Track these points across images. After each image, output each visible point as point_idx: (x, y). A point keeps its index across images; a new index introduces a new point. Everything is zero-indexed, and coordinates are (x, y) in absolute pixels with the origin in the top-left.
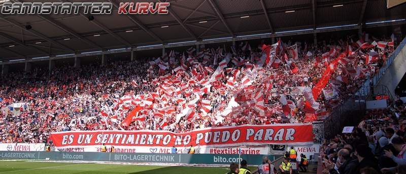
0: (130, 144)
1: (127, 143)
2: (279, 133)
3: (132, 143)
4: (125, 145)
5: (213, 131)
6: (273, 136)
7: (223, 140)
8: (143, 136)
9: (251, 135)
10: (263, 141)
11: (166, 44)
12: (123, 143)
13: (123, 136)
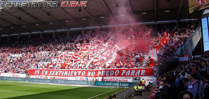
0: (65, 76)
1: (64, 75)
2: (138, 72)
3: (67, 75)
4: (63, 76)
5: (106, 70)
6: (135, 73)
7: (111, 75)
8: (72, 72)
9: (124, 73)
10: (130, 76)
11: (84, 27)
12: (62, 75)
13: (62, 72)
